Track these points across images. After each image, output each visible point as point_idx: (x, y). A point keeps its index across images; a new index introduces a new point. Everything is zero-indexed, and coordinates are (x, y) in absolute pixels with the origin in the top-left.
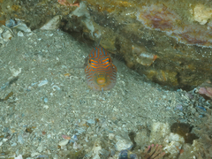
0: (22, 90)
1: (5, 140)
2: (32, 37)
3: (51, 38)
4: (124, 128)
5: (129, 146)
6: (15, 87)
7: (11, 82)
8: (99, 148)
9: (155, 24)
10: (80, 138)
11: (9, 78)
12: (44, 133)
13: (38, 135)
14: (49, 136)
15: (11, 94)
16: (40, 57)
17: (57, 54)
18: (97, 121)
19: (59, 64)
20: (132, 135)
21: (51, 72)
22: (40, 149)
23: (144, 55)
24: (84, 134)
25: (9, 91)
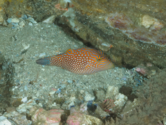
0: (29, 58)
1: (16, 87)
2: (38, 27)
3: (49, 28)
4: (89, 87)
5: (93, 99)
6: (25, 56)
7: (23, 53)
8: (74, 98)
9: (116, 25)
10: (62, 91)
11: (22, 50)
12: (41, 85)
13: (37, 86)
14: (44, 88)
15: (22, 60)
16: (42, 39)
17: (52, 38)
18: (74, 81)
19: (53, 44)
20: (94, 93)
21: (48, 48)
22: (38, 95)
23: (104, 44)
24: (65, 89)
25: (21, 58)
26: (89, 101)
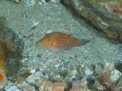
2: (46, 6)
3: (56, 8)
4: (89, 62)
7: (33, 28)
10: (66, 64)
12: (47, 58)
13: (44, 59)
14: (50, 61)
15: (32, 35)
16: (49, 18)
17: (59, 17)
20: (93, 68)
21: (55, 26)
22: (44, 67)
24: (68, 63)
25: (31, 33)
26: (89, 76)
